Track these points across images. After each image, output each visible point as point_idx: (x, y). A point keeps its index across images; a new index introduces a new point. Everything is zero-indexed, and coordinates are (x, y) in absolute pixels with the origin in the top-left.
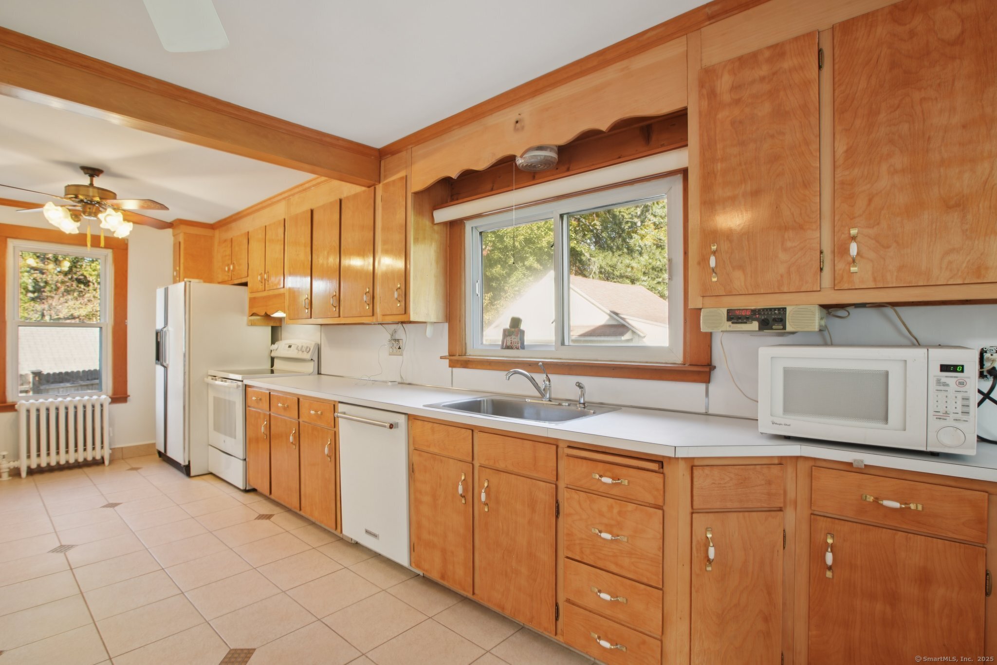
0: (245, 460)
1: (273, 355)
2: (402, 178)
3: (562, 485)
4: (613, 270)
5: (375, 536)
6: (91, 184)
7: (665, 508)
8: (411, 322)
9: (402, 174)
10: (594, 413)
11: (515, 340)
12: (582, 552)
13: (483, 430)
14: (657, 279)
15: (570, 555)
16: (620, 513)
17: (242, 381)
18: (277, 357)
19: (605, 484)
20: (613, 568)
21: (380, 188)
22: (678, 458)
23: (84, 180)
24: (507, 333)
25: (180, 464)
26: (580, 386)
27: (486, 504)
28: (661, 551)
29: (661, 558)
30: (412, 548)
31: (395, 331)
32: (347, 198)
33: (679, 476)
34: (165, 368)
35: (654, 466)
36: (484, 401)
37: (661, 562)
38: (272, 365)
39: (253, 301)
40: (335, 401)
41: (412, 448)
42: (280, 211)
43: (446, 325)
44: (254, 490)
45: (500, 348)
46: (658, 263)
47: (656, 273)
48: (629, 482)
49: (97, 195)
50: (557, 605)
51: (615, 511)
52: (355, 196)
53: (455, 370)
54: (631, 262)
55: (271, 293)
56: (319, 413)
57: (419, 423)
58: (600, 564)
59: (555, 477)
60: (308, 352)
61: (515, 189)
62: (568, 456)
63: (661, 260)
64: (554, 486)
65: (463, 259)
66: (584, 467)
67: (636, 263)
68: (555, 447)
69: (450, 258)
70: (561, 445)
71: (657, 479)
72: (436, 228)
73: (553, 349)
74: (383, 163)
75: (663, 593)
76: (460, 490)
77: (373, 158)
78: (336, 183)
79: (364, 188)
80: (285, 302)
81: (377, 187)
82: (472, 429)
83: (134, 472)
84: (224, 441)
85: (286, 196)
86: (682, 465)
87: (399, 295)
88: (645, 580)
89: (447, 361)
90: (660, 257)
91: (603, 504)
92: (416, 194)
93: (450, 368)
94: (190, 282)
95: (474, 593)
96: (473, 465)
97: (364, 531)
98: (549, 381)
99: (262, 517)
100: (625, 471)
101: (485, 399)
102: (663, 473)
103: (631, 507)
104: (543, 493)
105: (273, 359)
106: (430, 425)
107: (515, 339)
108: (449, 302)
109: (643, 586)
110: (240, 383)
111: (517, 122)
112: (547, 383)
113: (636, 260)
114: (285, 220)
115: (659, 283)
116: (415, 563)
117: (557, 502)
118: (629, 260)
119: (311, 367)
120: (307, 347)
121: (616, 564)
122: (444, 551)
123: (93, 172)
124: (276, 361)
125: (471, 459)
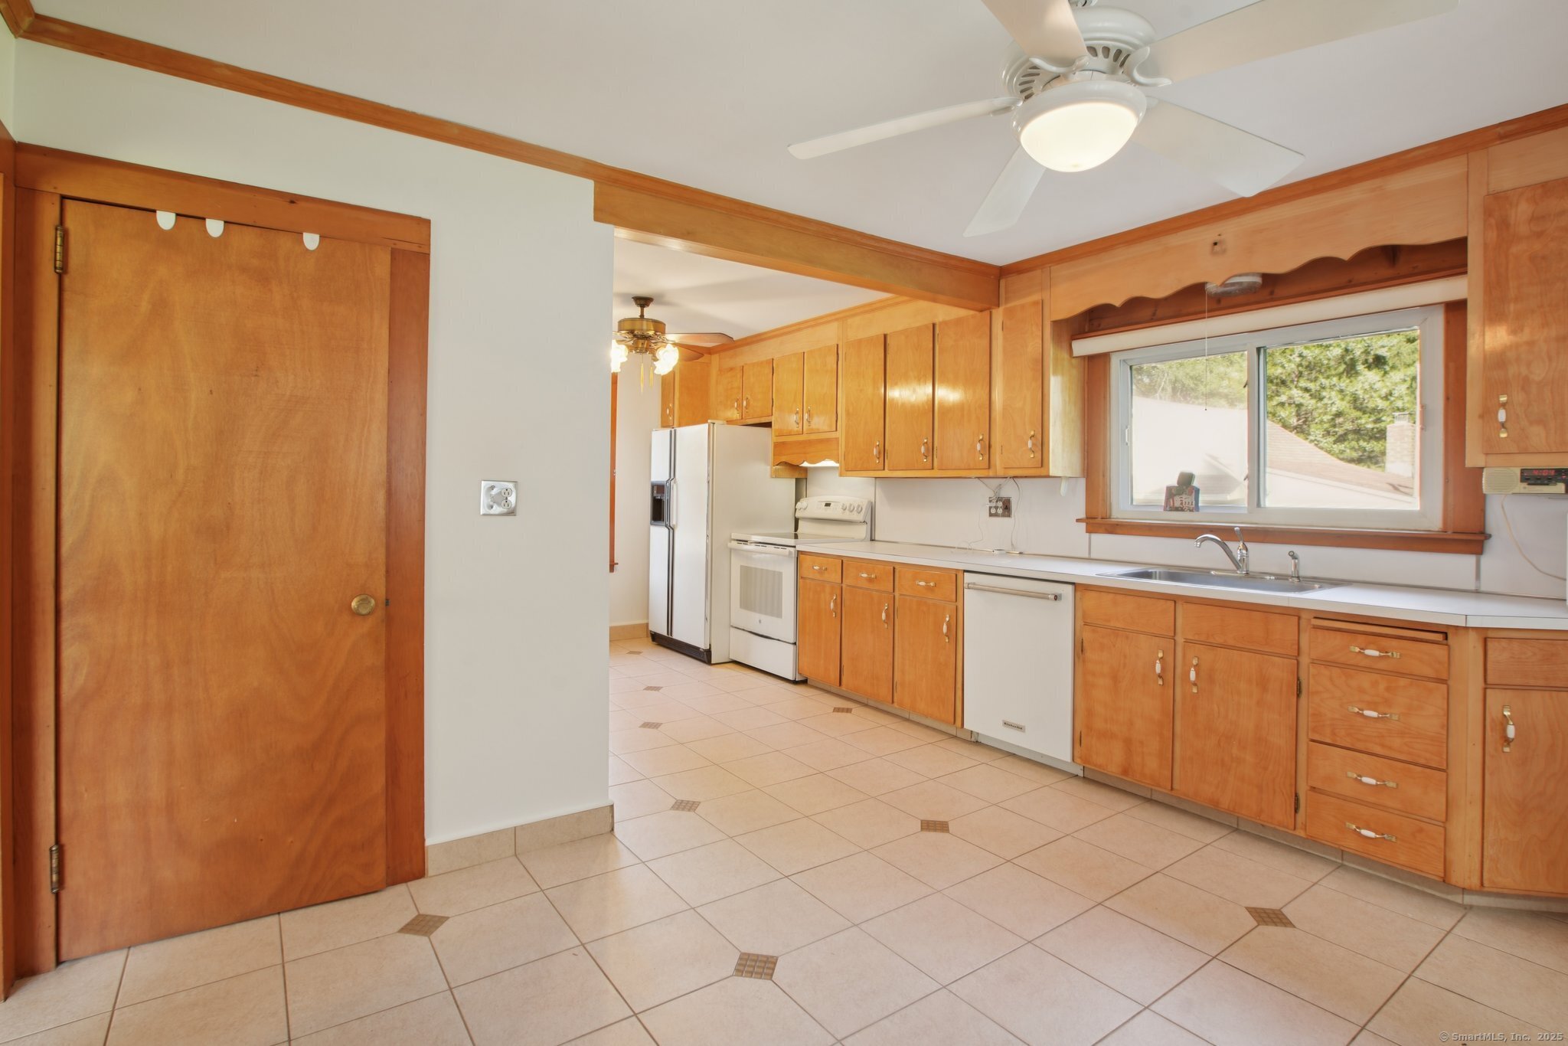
0: (795, 644)
1: (798, 515)
2: (1035, 303)
3: (1305, 660)
4: (1196, 385)
5: (1020, 728)
6: (642, 316)
7: (1451, 683)
8: (1048, 476)
9: (1036, 297)
10: (1320, 588)
11: (1187, 501)
12: (1334, 734)
13: (1189, 600)
14: (1277, 398)
15: (1317, 737)
16: (1388, 689)
17: (795, 547)
18: (805, 519)
19: (1368, 656)
20: (1378, 750)
21: (998, 315)
22: (1468, 628)
23: (634, 312)
24: (1171, 493)
25: (698, 648)
26: (1294, 556)
27: (1195, 684)
28: (1446, 728)
29: (1445, 737)
30: (1077, 740)
31: (1000, 486)
32: (945, 323)
33: (1469, 651)
34: (671, 529)
35: (1439, 637)
36: (1156, 572)
37: (1445, 741)
38: (796, 529)
39: (779, 447)
40: (957, 570)
41: (1080, 623)
42: (830, 335)
43: (1082, 482)
44: (804, 682)
45: (1162, 510)
46: (1280, 370)
47: (1274, 388)
48: (1400, 655)
49: (652, 329)
50: (1296, 795)
51: (1382, 686)
52: (958, 322)
53: (1094, 536)
54: (1228, 370)
55: (813, 437)
56: (932, 584)
57: (1093, 594)
58: (1360, 746)
59: (1297, 652)
60: (859, 513)
61: (1208, 317)
62: (1316, 627)
63: (1286, 365)
64: (1296, 661)
65: (1108, 399)
66: (1337, 640)
67: (1236, 371)
68: (1297, 618)
69: (1088, 397)
70: (1304, 616)
71: (1439, 652)
72: (1074, 361)
73: (1246, 512)
74: (1003, 283)
75: (1447, 775)
76: (1158, 668)
77: (992, 277)
78: (923, 304)
79: (972, 312)
80: (838, 449)
81: (994, 311)
82: (1174, 599)
83: (635, 656)
84: (760, 621)
85: (841, 317)
86: (1472, 636)
87: (1033, 444)
88: (1422, 761)
89: (1083, 525)
90: (1284, 361)
91: (1365, 680)
92: (1056, 324)
93: (1088, 534)
94: (714, 424)
95: (1172, 789)
96: (1175, 640)
97: (1001, 723)
98: (1247, 550)
99: (837, 710)
100: (1394, 643)
101: (1158, 571)
102: (1447, 645)
103: (1403, 682)
104: (1279, 671)
105: (797, 521)
106: (1111, 596)
107: (1187, 499)
108: (1088, 452)
109: (1419, 769)
110: (792, 549)
111: (1215, 244)
112: (1244, 552)
113: (1236, 366)
114: (838, 345)
115: (1282, 404)
116: (1081, 758)
117: (1298, 679)
118: (1224, 366)
119: (862, 531)
120: (859, 506)
121: (1383, 746)
122: (1128, 742)
123: (643, 301)
124: (801, 523)
125: (1173, 635)
